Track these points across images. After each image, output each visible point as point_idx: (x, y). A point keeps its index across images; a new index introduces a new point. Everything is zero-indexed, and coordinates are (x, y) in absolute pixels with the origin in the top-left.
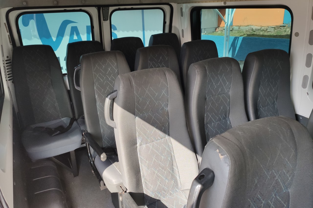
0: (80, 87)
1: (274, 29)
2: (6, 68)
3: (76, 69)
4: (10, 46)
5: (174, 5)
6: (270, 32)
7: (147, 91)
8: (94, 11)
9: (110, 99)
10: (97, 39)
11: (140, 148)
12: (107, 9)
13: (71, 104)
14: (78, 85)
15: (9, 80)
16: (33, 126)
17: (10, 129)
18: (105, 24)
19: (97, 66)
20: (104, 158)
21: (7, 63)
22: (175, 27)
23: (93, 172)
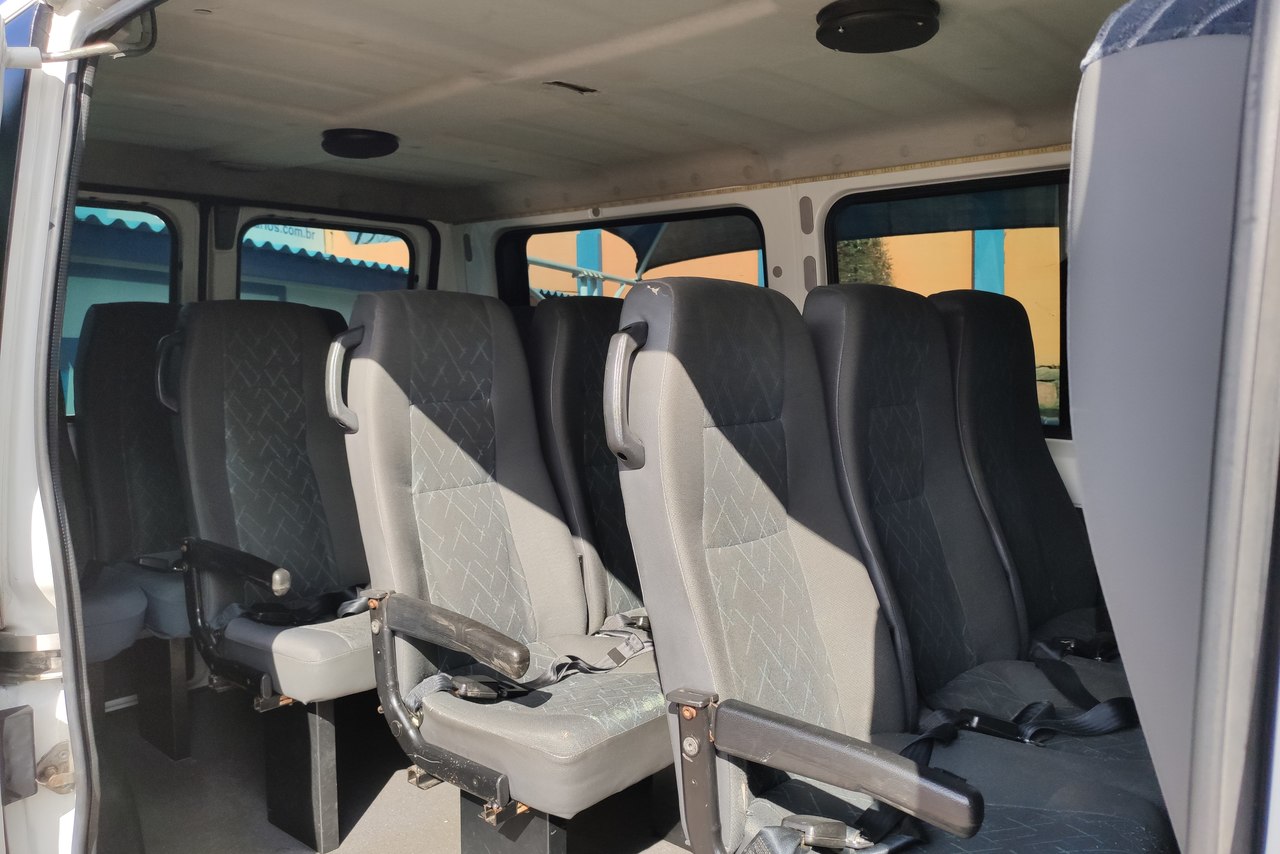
5: (443, 227)
11: (419, 498)
12: (233, 212)
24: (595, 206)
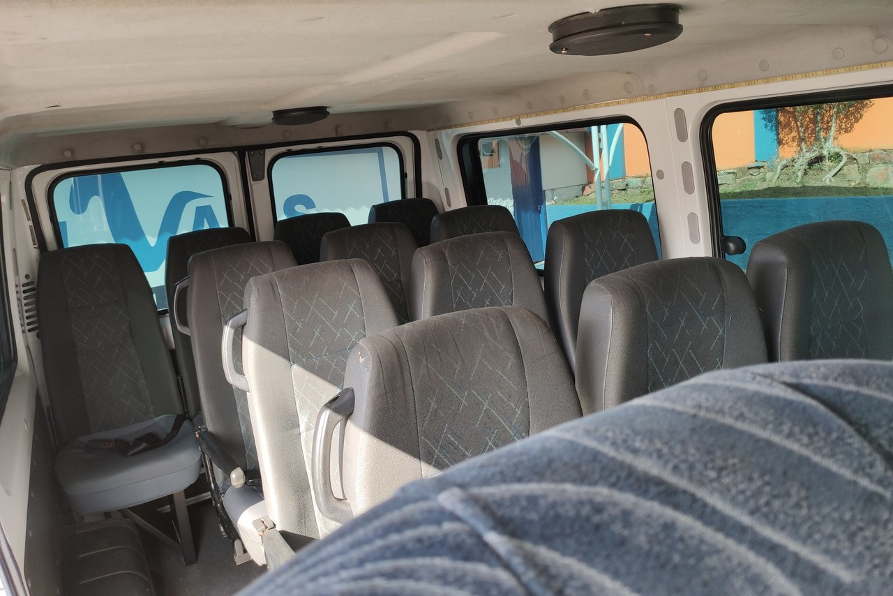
0: (188, 327)
1: (734, 177)
2: (24, 302)
3: (178, 286)
4: (34, 252)
5: (421, 135)
6: (725, 186)
7: (312, 308)
8: (229, 161)
9: (232, 327)
10: (241, 222)
11: (307, 435)
12: (261, 154)
13: (178, 380)
14: (184, 322)
15: (29, 331)
16: (85, 439)
17: (26, 427)
18: (259, 188)
19: (226, 276)
20: (238, 479)
21: (24, 292)
22: (429, 184)
23: (222, 529)
24: (517, 117)
